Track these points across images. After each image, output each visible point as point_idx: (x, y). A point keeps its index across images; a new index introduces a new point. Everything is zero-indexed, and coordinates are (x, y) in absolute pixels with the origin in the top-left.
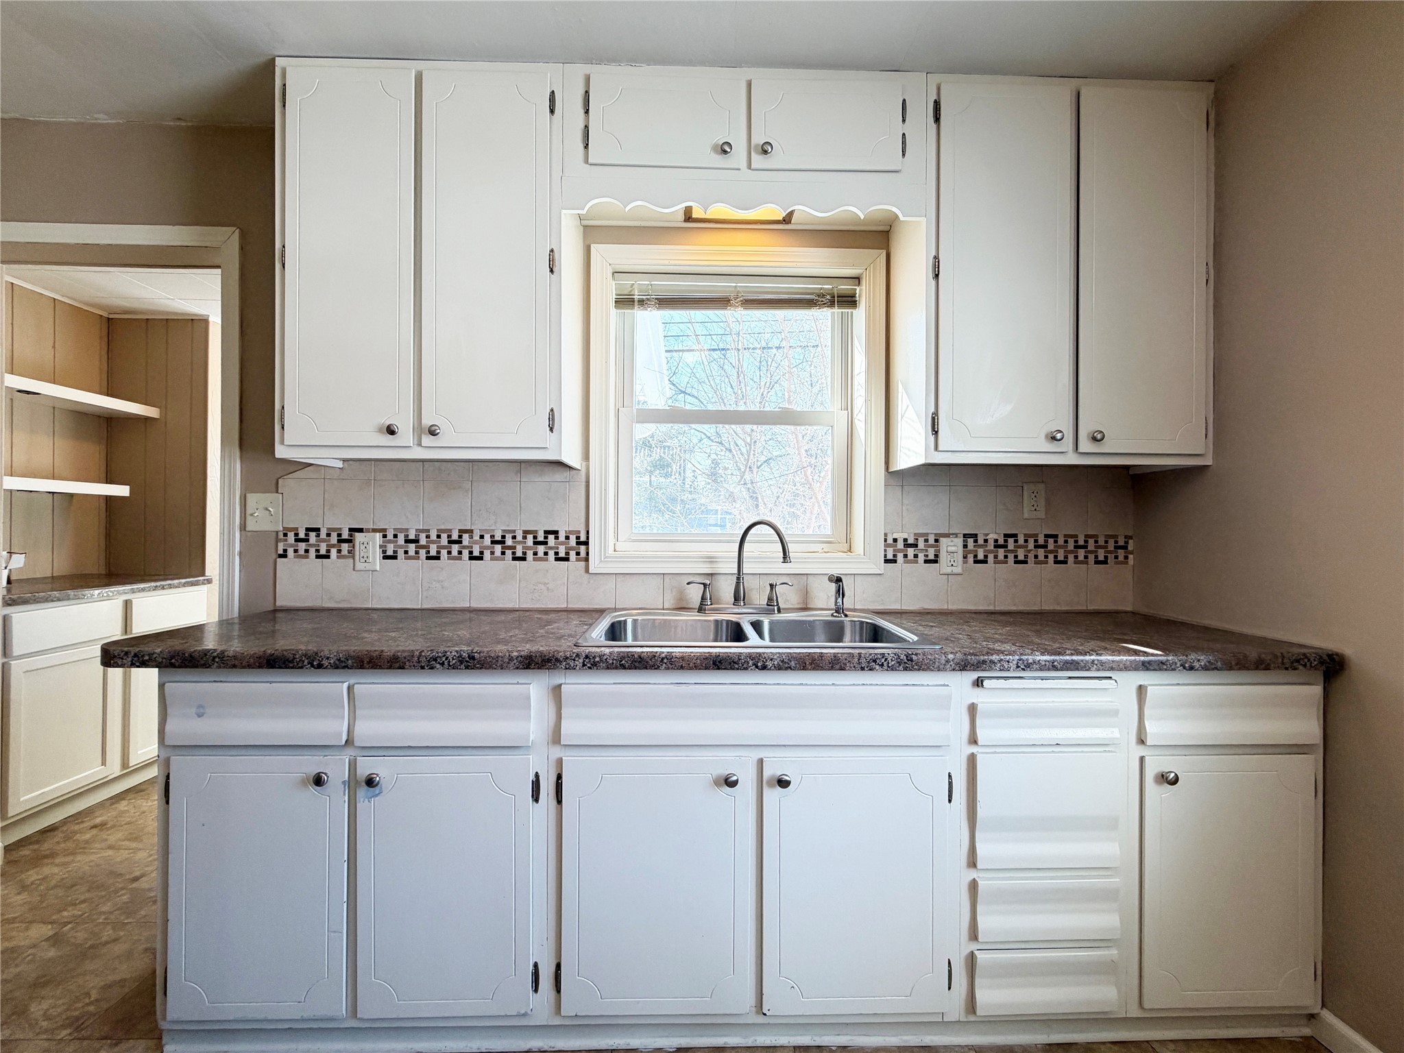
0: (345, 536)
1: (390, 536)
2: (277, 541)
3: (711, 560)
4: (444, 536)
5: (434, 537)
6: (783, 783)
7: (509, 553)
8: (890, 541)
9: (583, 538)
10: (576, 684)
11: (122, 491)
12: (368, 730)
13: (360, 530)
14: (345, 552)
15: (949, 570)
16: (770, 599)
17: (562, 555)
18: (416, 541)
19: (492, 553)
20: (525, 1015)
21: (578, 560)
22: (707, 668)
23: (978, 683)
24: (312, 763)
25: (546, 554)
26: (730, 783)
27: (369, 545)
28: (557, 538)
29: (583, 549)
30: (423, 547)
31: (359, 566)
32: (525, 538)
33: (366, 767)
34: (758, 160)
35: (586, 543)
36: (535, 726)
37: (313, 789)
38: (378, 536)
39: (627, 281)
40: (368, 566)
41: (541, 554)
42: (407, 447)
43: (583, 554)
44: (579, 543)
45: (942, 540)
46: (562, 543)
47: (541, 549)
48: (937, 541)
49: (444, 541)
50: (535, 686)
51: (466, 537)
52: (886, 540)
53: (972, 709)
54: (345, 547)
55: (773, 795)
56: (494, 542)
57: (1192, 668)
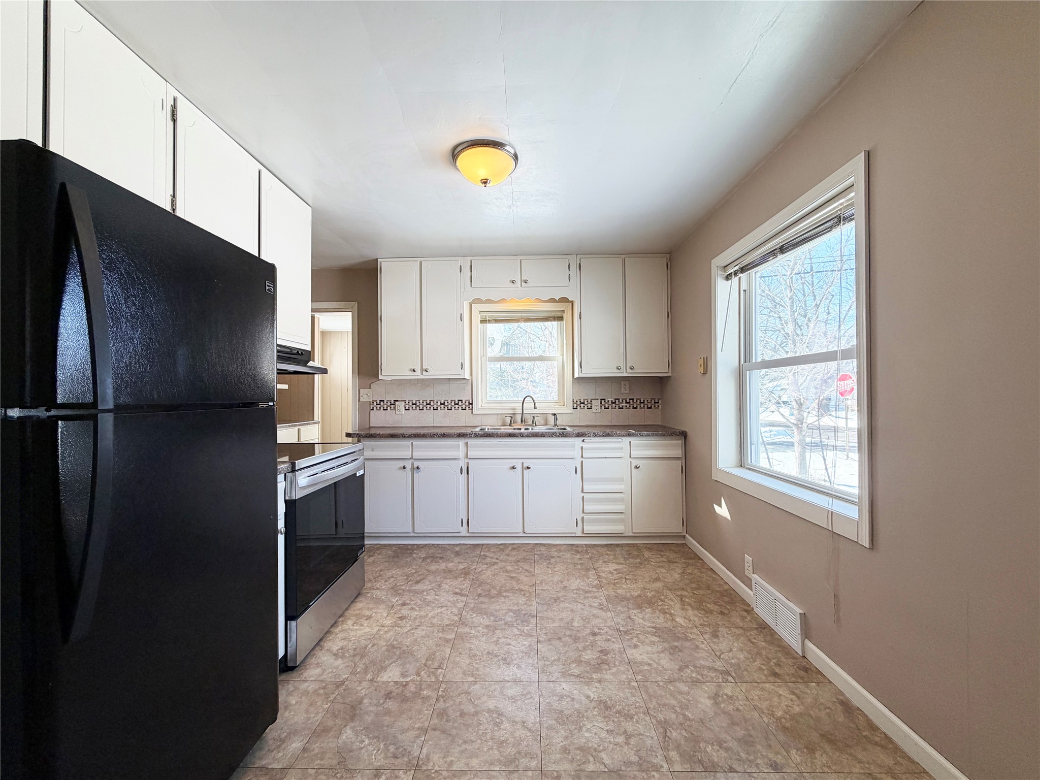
0: (392, 403)
1: (407, 403)
2: (370, 404)
3: (514, 409)
4: (425, 402)
5: (421, 403)
6: (528, 468)
7: (446, 407)
8: (575, 402)
9: (471, 402)
10: (472, 442)
11: (285, 387)
12: (417, 454)
13: (397, 401)
14: (392, 408)
15: (595, 411)
16: (533, 421)
17: (464, 408)
18: (415, 404)
19: (441, 408)
20: (459, 532)
21: (469, 410)
22: (507, 436)
23: (583, 441)
24: (401, 463)
25: (458, 408)
26: (514, 468)
27: (401, 406)
28: (462, 402)
29: (471, 406)
30: (418, 406)
31: (397, 412)
32: (451, 402)
33: (416, 464)
34: (523, 284)
35: (472, 404)
36: (461, 453)
37: (402, 471)
38: (403, 402)
39: (484, 314)
40: (400, 413)
41: (457, 408)
42: (418, 375)
43: (471, 408)
44: (469, 404)
45: (593, 401)
46: (464, 404)
47: (457, 406)
48: (591, 401)
49: (425, 404)
50: (461, 442)
51: (432, 402)
52: (573, 401)
53: (582, 448)
54: (392, 406)
55: (526, 472)
56: (441, 404)
57: (642, 436)
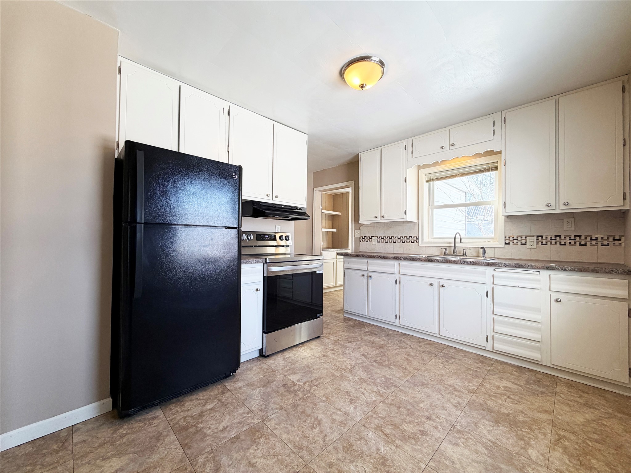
0: (371, 238)
1: (378, 238)
2: (360, 239)
4: (388, 238)
5: (386, 238)
6: (443, 286)
7: (401, 241)
8: (507, 238)
9: (417, 238)
10: (403, 263)
11: (335, 230)
12: (370, 268)
13: (373, 237)
14: (370, 241)
15: (531, 247)
16: (463, 253)
17: (413, 242)
18: (383, 239)
19: (398, 241)
20: (394, 322)
21: (416, 243)
23: (494, 270)
24: (362, 273)
25: (409, 241)
26: (431, 285)
27: (375, 239)
28: (412, 238)
29: (417, 240)
30: (384, 240)
31: (373, 244)
32: (405, 238)
33: (370, 274)
34: (451, 148)
35: (418, 239)
36: (396, 271)
37: (362, 277)
38: (376, 237)
39: (429, 176)
40: (375, 244)
41: (408, 241)
42: (379, 220)
43: (417, 242)
44: (417, 239)
45: (527, 237)
46: (413, 239)
47: (408, 240)
48: (526, 238)
49: (388, 239)
50: (396, 263)
51: (393, 238)
52: (505, 238)
53: (493, 276)
54: (371, 240)
55: (441, 289)
56: (398, 239)
57: (565, 270)
